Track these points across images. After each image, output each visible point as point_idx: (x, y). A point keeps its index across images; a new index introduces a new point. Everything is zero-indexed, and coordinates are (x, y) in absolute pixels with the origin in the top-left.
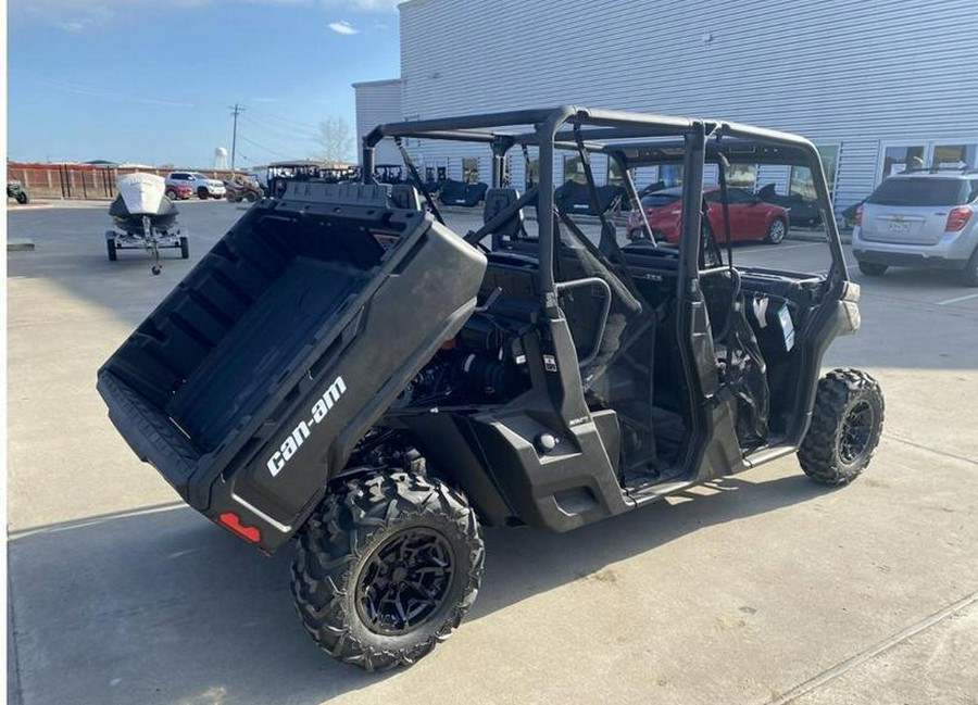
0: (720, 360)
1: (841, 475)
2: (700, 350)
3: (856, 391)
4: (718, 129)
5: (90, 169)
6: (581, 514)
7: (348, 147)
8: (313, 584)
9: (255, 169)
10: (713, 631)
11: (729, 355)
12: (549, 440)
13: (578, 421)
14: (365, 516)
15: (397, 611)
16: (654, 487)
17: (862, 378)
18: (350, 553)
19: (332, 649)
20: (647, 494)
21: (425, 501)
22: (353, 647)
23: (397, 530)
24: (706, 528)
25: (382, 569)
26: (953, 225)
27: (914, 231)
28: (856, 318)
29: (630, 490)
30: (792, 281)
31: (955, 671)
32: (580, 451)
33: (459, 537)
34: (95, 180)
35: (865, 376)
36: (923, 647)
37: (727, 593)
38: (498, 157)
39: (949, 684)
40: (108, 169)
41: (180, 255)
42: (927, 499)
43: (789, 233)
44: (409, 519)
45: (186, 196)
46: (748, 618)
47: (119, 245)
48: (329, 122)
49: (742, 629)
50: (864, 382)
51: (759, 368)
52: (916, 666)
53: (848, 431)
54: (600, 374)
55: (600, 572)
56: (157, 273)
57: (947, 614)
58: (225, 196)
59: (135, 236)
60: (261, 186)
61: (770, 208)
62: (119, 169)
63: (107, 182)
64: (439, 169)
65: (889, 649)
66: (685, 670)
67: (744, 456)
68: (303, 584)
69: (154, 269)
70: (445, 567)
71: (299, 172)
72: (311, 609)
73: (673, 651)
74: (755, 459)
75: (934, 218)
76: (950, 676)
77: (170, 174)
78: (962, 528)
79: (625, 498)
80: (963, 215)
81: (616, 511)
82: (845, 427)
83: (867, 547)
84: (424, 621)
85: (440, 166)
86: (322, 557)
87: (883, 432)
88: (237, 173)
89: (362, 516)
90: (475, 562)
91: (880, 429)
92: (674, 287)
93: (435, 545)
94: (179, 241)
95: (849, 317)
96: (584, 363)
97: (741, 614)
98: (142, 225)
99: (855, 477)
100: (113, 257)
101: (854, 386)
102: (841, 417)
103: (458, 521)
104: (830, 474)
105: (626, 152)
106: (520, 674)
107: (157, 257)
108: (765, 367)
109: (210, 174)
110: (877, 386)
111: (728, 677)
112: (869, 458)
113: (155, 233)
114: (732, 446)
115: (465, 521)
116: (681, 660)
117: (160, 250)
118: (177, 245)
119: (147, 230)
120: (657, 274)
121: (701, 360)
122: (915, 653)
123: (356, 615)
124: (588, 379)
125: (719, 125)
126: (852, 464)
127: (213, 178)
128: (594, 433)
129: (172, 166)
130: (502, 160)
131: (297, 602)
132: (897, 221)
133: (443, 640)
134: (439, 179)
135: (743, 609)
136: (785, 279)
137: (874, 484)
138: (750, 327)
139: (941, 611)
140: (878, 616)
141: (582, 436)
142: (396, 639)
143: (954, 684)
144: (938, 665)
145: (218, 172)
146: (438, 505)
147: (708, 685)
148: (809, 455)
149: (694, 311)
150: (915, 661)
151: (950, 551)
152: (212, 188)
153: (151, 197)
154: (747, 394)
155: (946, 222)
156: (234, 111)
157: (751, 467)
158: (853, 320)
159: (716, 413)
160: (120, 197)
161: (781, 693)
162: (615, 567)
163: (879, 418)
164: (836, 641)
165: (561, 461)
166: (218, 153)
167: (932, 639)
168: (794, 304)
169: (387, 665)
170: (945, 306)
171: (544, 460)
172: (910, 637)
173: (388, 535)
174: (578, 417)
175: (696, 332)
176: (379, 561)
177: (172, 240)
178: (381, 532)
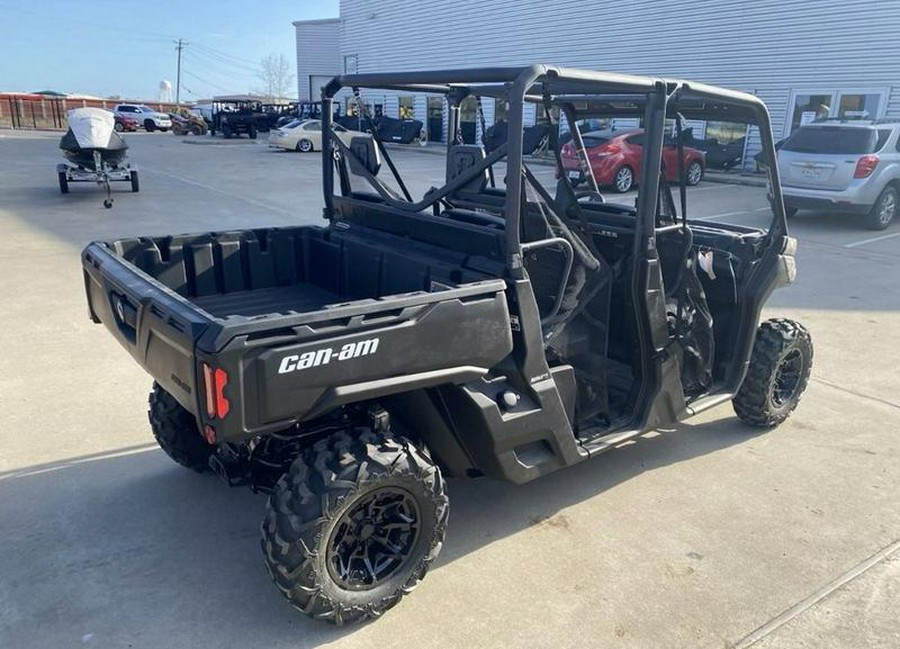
0: (670, 314)
1: (772, 419)
2: (653, 305)
3: (789, 341)
4: (679, 89)
5: (39, 99)
6: (539, 466)
7: (288, 83)
8: (285, 547)
9: (200, 102)
10: (664, 578)
11: (680, 311)
12: (511, 398)
13: (538, 378)
14: (336, 479)
15: (365, 567)
16: (606, 437)
17: (796, 328)
18: (321, 516)
19: (303, 607)
20: (599, 444)
21: (394, 462)
22: (323, 604)
23: (367, 491)
24: (650, 472)
25: (351, 527)
26: (860, 173)
27: (825, 178)
28: (793, 271)
29: (584, 440)
30: (734, 235)
31: (892, 618)
32: (539, 406)
33: (426, 494)
34: (44, 110)
35: (798, 326)
36: (861, 593)
37: (675, 538)
38: (453, 108)
39: (887, 630)
40: (57, 100)
41: (130, 188)
42: (851, 441)
43: (706, 175)
44: (379, 480)
45: (133, 128)
46: (695, 563)
47: (70, 178)
48: (270, 58)
49: (691, 577)
50: (797, 331)
51: (707, 323)
52: (856, 612)
53: (780, 376)
54: (559, 331)
55: (554, 518)
56: (108, 206)
57: (879, 559)
58: (171, 128)
59: (86, 169)
60: (206, 120)
61: (689, 151)
62: (67, 100)
63: (56, 113)
64: (376, 106)
65: (829, 596)
66: (641, 620)
67: (687, 404)
68: (275, 545)
69: (106, 202)
70: (412, 523)
71: (241, 108)
72: (283, 570)
73: (628, 599)
74: (697, 406)
75: (843, 165)
76: (888, 623)
77: (117, 106)
78: (884, 471)
79: (579, 448)
80: (871, 162)
81: (570, 462)
82: (777, 375)
83: (800, 491)
84: (392, 574)
85: (377, 103)
86: (294, 520)
87: (811, 376)
88: (182, 106)
89: (333, 479)
90: (440, 518)
91: (807, 375)
92: (631, 244)
93: (403, 503)
94: (129, 175)
95: (787, 271)
96: (546, 321)
97: (688, 559)
98: (93, 160)
99: (783, 419)
100: (64, 189)
101: (787, 335)
102: (775, 365)
103: (425, 480)
104: (762, 417)
105: (574, 104)
106: (484, 625)
107: (109, 191)
108: (712, 322)
109: (155, 106)
110: (809, 336)
111: (682, 626)
112: (797, 401)
113: (105, 167)
114: (678, 396)
115: (431, 479)
116: (637, 609)
117: (110, 183)
118: (127, 179)
119: (98, 165)
120: (612, 231)
121: (653, 316)
122: (854, 599)
123: (327, 574)
124: (548, 336)
125: (680, 85)
126: (782, 408)
127: (159, 111)
128: (553, 389)
129: (119, 97)
130: (457, 111)
131: (268, 560)
132: (810, 167)
133: (409, 593)
134: (376, 116)
135: (690, 555)
136: (727, 233)
137: (800, 426)
138: (700, 284)
139: (873, 556)
140: (816, 561)
141: (542, 393)
142: (364, 594)
143: (892, 631)
144: (875, 611)
145: (164, 105)
146: (407, 465)
147: (664, 634)
148: (744, 400)
149: (649, 268)
150: (853, 608)
151: (877, 494)
152: (158, 120)
153: (100, 131)
154: (694, 348)
155: (854, 169)
156: (178, 45)
157: (694, 414)
158: (790, 273)
159: (665, 366)
160: (70, 132)
161: (733, 643)
162: (567, 512)
163: (808, 364)
164: (780, 588)
165: (522, 417)
166: (163, 86)
167: (868, 584)
168: (737, 259)
169: (356, 619)
170: (852, 248)
171: (507, 417)
172: (847, 583)
173: (359, 496)
174: (539, 375)
175: (650, 289)
176: (349, 521)
177: (123, 174)
178: (351, 494)
